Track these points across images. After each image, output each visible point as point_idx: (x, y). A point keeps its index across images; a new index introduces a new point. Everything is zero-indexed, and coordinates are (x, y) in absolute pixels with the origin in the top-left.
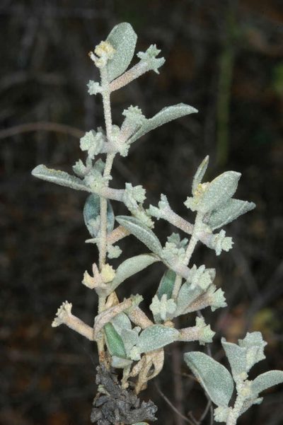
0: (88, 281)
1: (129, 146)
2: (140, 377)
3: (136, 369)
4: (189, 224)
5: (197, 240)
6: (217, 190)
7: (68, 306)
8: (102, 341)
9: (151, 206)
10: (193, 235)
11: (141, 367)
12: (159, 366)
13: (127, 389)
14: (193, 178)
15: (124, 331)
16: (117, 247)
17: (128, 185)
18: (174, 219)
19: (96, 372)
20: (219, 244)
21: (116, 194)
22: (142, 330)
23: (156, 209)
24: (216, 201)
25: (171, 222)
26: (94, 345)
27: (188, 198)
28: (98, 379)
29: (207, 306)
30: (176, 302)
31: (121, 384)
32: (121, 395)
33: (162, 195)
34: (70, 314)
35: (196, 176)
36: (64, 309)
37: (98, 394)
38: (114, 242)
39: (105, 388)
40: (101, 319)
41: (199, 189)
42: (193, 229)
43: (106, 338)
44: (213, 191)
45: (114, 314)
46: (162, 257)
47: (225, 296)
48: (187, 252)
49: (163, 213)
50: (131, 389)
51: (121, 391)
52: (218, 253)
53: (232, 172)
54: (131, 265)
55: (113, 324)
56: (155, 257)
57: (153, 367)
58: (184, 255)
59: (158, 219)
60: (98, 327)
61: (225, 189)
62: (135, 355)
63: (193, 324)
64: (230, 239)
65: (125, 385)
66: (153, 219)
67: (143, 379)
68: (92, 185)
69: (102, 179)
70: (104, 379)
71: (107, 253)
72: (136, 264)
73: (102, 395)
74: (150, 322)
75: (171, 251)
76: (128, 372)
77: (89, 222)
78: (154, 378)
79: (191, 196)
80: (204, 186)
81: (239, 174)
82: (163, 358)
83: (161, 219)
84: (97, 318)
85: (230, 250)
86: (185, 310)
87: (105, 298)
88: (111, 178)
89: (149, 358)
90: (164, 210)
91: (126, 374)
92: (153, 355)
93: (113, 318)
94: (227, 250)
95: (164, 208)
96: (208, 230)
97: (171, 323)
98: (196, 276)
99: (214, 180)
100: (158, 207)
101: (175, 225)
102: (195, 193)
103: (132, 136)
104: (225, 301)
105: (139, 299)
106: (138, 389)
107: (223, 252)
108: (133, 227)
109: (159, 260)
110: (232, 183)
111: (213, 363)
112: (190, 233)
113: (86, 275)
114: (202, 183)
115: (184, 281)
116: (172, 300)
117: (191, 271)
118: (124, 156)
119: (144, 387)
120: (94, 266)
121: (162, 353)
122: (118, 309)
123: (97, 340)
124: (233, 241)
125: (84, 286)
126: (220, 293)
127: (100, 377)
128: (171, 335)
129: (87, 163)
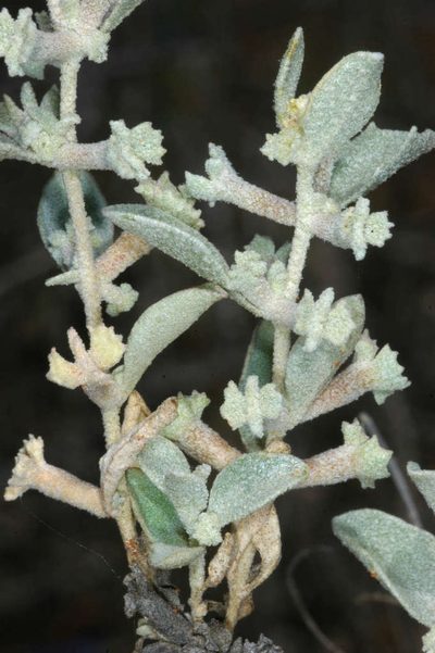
0: (61, 372)
1: (107, 37)
2: (232, 587)
3: (218, 567)
4: (284, 202)
5: (309, 237)
6: (332, 104)
7: (35, 445)
8: (127, 514)
9: (188, 175)
10: (298, 225)
11: (227, 559)
12: (272, 553)
13: (206, 619)
14: (274, 88)
15: (170, 478)
16: (126, 287)
17: (117, 125)
18: (249, 197)
19: (125, 590)
20: (358, 232)
21: (94, 154)
22: (214, 473)
23: (202, 179)
24: (335, 131)
25: (242, 205)
26: (110, 526)
27: (268, 136)
28: (130, 605)
29: (362, 392)
30: (283, 390)
31: (188, 609)
32: (194, 635)
33: (211, 145)
34: (42, 463)
35: (280, 82)
36: (27, 453)
37: (140, 641)
38: (115, 275)
39: (152, 624)
40: (114, 463)
41: (293, 113)
42: (296, 211)
43: (134, 506)
44: (323, 110)
45: (141, 443)
46: (229, 287)
47: (400, 360)
48: (291, 267)
49: (220, 186)
50: (216, 618)
51: (191, 624)
52: (360, 255)
53: (361, 54)
54: (159, 320)
55: (144, 469)
56: (212, 289)
57: (257, 559)
58: (282, 276)
59: (212, 205)
60: (109, 480)
61: (353, 98)
62: (206, 531)
63: (337, 440)
64: (382, 216)
65: (200, 610)
66: (200, 204)
67: (240, 591)
68: (36, 145)
69: (58, 125)
70: (146, 602)
71: (104, 305)
72: (173, 314)
73: (148, 642)
74: (233, 452)
75: (248, 269)
76: (201, 578)
77: (50, 239)
78: (266, 582)
79: (275, 130)
80: (302, 102)
81: (378, 57)
82: (277, 533)
83: (218, 203)
84: (104, 461)
85: (387, 242)
86: (309, 407)
87: (117, 412)
88: (77, 120)
89: (244, 537)
90: (220, 180)
91: (197, 582)
92: (254, 528)
93: (141, 453)
94: (380, 243)
95: (219, 174)
96: (329, 206)
97: (282, 445)
98: (317, 318)
99: (321, 82)
100: (207, 176)
101: (251, 209)
102: (283, 122)
103: (110, 11)
104: (404, 374)
105: (200, 401)
106: (232, 615)
107: (371, 249)
108: (148, 227)
109: (224, 295)
110: (365, 80)
111: (403, 530)
112: (289, 222)
113: (55, 359)
114: (297, 96)
115: (294, 338)
116: (270, 387)
117: (301, 307)
118: (99, 61)
119: (247, 610)
120: (72, 334)
121: (274, 521)
122: (147, 430)
123: (114, 514)
124: (390, 219)
125: (54, 386)
126: (389, 355)
127: (135, 599)
128: (285, 472)
129: (23, 101)
